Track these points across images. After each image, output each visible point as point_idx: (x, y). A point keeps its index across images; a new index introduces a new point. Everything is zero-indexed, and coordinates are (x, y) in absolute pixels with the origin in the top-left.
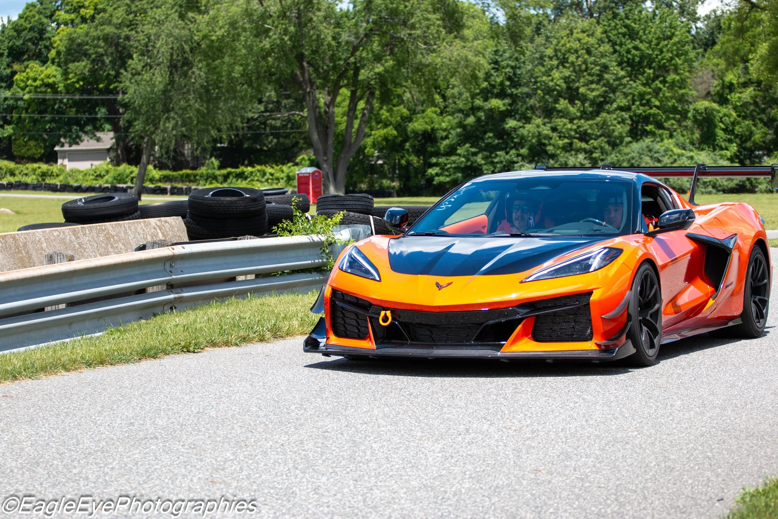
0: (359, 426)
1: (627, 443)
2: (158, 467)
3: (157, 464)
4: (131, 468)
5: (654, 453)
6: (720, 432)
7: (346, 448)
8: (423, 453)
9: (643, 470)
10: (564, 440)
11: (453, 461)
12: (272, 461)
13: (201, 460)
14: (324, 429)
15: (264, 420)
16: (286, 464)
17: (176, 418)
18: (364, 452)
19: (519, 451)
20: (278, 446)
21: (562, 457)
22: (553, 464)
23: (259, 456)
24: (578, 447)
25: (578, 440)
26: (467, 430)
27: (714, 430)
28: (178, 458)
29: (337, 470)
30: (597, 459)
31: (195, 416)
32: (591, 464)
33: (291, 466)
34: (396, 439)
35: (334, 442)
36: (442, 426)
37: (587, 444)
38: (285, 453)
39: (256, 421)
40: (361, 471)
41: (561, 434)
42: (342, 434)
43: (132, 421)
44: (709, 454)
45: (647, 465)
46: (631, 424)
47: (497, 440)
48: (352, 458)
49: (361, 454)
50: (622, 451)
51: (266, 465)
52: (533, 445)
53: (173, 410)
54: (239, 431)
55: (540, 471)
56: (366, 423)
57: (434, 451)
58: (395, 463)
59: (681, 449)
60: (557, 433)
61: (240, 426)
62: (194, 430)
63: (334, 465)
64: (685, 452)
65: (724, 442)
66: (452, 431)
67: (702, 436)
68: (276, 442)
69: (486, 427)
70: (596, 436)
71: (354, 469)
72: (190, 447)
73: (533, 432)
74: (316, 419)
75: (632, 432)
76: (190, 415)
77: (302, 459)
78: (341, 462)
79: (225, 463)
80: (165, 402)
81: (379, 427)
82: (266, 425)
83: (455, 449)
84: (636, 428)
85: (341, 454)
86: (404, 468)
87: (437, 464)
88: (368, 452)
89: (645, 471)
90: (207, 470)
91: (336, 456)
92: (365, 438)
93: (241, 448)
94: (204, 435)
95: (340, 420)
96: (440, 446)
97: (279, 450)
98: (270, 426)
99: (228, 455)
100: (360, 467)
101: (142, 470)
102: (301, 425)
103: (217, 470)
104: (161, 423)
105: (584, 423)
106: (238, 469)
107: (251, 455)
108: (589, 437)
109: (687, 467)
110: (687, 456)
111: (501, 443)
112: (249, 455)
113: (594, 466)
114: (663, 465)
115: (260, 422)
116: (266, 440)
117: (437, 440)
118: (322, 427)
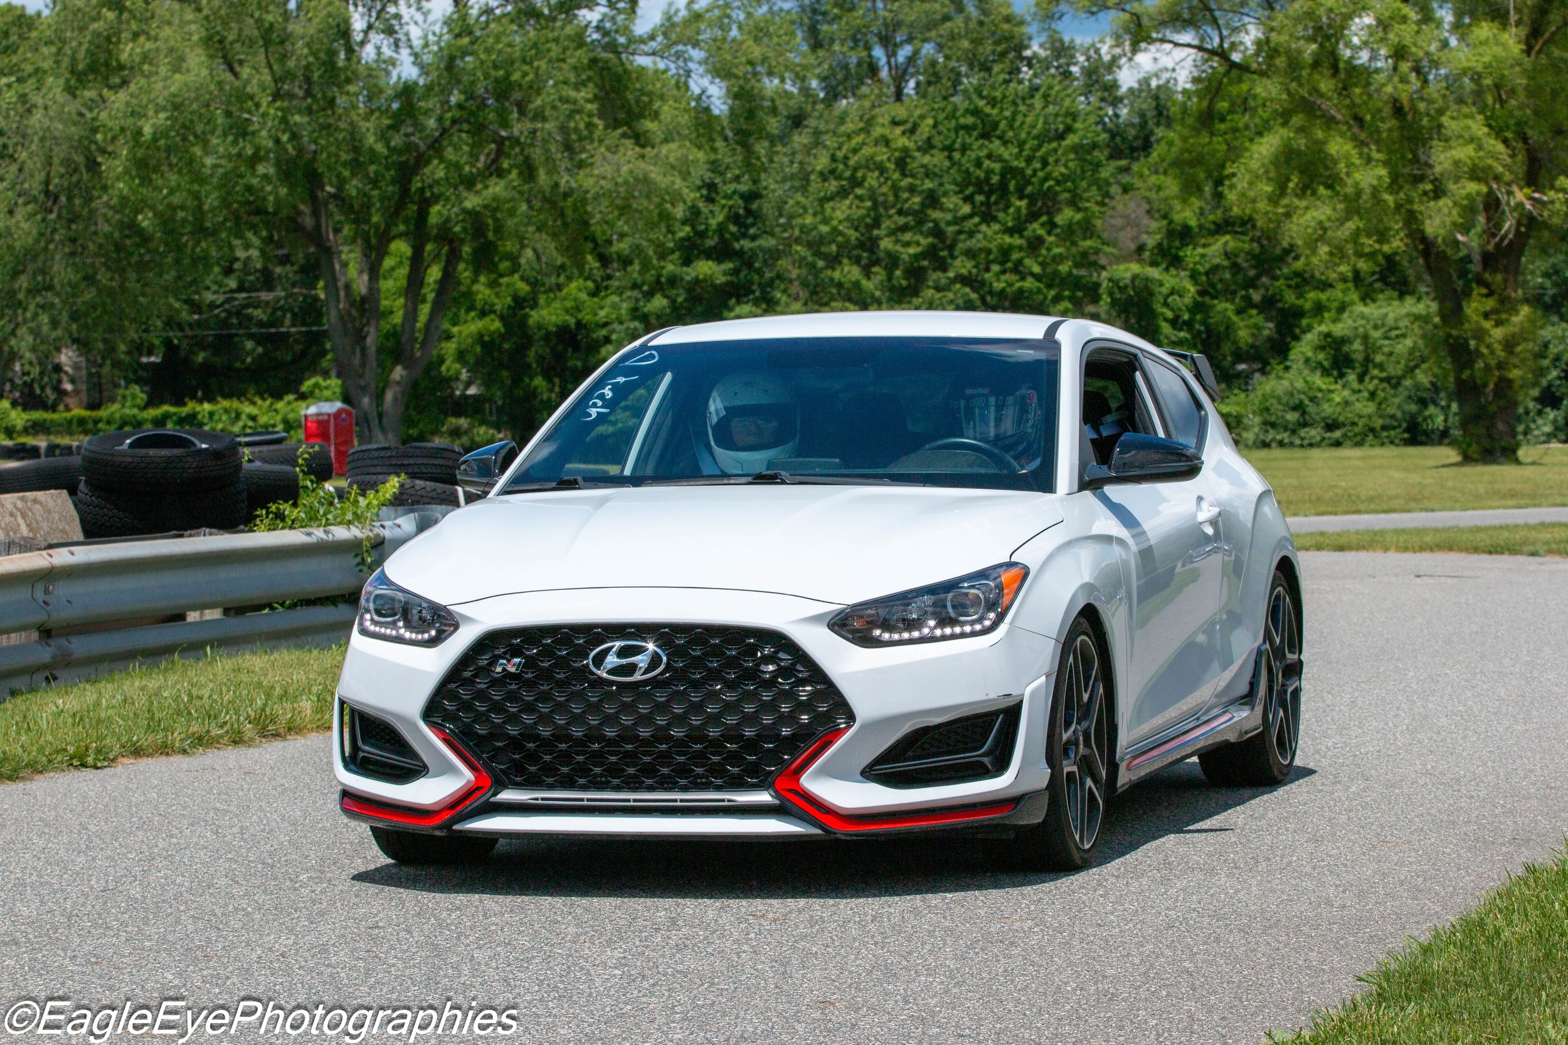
0: (444, 914)
1: (1012, 943)
5: (1071, 964)
6: (1207, 920)
7: (418, 960)
8: (582, 969)
9: (1050, 999)
10: (879, 938)
11: (646, 984)
12: (261, 989)
13: (111, 988)
14: (371, 922)
15: (244, 903)
16: (291, 995)
17: (57, 902)
18: (457, 968)
19: (786, 963)
20: (273, 957)
21: (877, 974)
22: (858, 989)
23: (235, 979)
24: (909, 953)
25: (909, 939)
26: (674, 921)
27: (1194, 915)
28: (63, 984)
30: (952, 977)
31: (97, 898)
32: (938, 987)
33: (302, 997)
34: (524, 941)
35: (392, 947)
36: (619, 913)
37: (928, 947)
39: (226, 905)
41: (872, 927)
42: (409, 932)
44: (1188, 965)
45: (1059, 988)
46: (1019, 904)
47: (737, 941)
49: (450, 971)
50: (1003, 961)
52: (814, 950)
53: (51, 884)
54: (190, 928)
55: (832, 1004)
56: (458, 909)
57: (604, 964)
59: (1128, 955)
60: (862, 925)
61: (193, 917)
62: (95, 925)
64: (1137, 961)
65: (1217, 940)
66: (640, 922)
67: (1170, 927)
68: (270, 949)
69: (711, 914)
70: (946, 930)
72: (88, 961)
73: (812, 922)
74: (354, 900)
75: (1022, 920)
76: (87, 896)
80: (35, 868)
82: (248, 914)
83: (649, 959)
84: (1029, 913)
85: (408, 972)
86: (541, 1000)
87: (613, 991)
88: (466, 969)
89: (1056, 1002)
92: (458, 938)
93: (195, 961)
94: (117, 936)
96: (616, 954)
97: (276, 965)
99: (170, 976)
102: (322, 914)
104: (25, 912)
107: (218, 976)
108: (930, 933)
109: (1143, 993)
110: (1142, 969)
111: (745, 948)
112: (213, 976)
113: (946, 991)
114: (1092, 989)
115: (236, 909)
116: (248, 944)
117: (609, 942)
118: (365, 918)
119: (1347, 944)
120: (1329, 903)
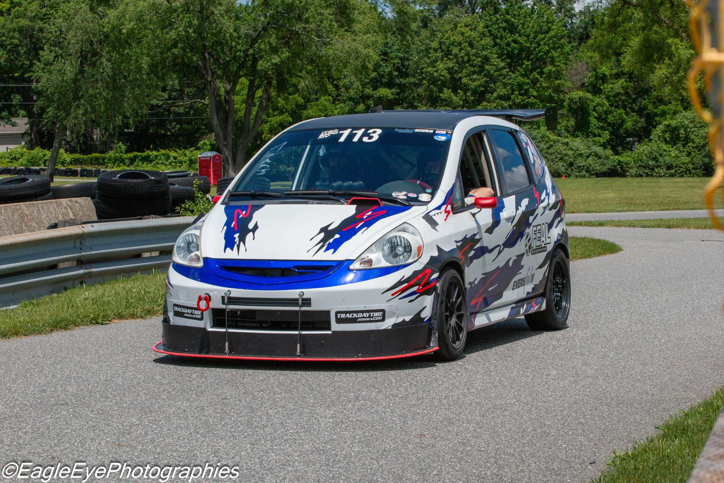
0: (256, 393)
1: (505, 410)
2: (69, 431)
3: (68, 429)
4: (44, 432)
5: (531, 419)
6: (592, 400)
7: (244, 414)
8: (316, 419)
9: (520, 435)
10: (447, 406)
11: (343, 426)
12: (175, 426)
13: (108, 425)
14: (223, 396)
15: (168, 387)
16: (187, 429)
17: (85, 386)
18: (261, 417)
19: (405, 417)
20: (180, 411)
21: (445, 422)
22: (437, 429)
23: (163, 422)
24: (460, 413)
25: (460, 407)
26: (357, 397)
27: (587, 398)
28: (87, 423)
29: (236, 434)
30: (478, 424)
31: (103, 384)
32: (471, 429)
33: (192, 430)
34: (291, 406)
35: (233, 408)
36: (333, 394)
37: (468, 411)
38: (187, 419)
39: (160, 388)
40: (257, 435)
41: (444, 401)
42: (240, 401)
43: (44, 388)
44: (582, 420)
45: (524, 430)
46: (510, 391)
47: (384, 407)
48: (249, 423)
49: (258, 419)
50: (501, 417)
51: (169, 429)
52: (418, 411)
53: (82, 378)
54: (144, 398)
55: (425, 436)
56: (262, 391)
57: (326, 416)
58: (289, 428)
59: (556, 416)
60: (440, 401)
61: (145, 393)
62: (102, 397)
63: (233, 430)
64: (560, 418)
65: (596, 409)
66: (342, 398)
67: (576, 403)
68: (179, 408)
70: (477, 403)
71: (251, 433)
72: (99, 413)
73: (418, 399)
74: (216, 386)
75: (510, 399)
76: (98, 383)
77: (203, 424)
78: (239, 427)
79: (131, 427)
80: (75, 370)
81: (274, 394)
82: (169, 392)
83: (345, 415)
84: (514, 396)
85: (239, 419)
86: (297, 432)
87: (329, 429)
88: (265, 418)
89: (523, 436)
90: (114, 434)
91: (234, 421)
92: (262, 404)
93: (146, 413)
94: (111, 401)
95: (238, 388)
96: (331, 412)
97: (181, 415)
98: (173, 393)
99: (135, 420)
100: (257, 431)
101: (53, 434)
102: (202, 392)
103: (123, 434)
104: (71, 390)
105: (466, 391)
106: (143, 433)
107: (156, 420)
108: (470, 405)
109: (561, 433)
110: (562, 422)
111: (388, 410)
112: (153, 420)
113: (475, 431)
114: (539, 431)
115: (164, 390)
116: (169, 406)
117: (328, 407)
118: (221, 394)
119: (653, 412)
120: (647, 393)
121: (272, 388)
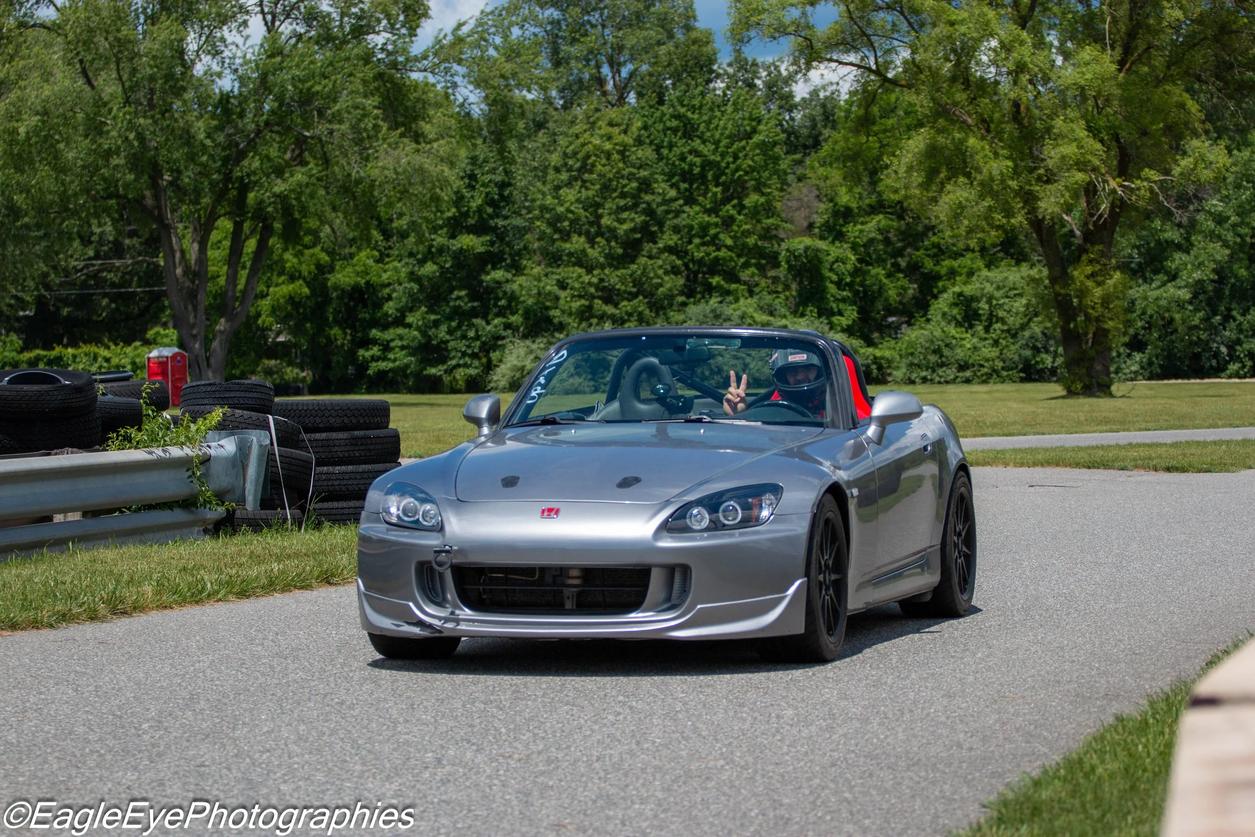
0: (257, 756)
1: (707, 778)
5: (755, 795)
6: (862, 759)
9: (738, 823)
10: (602, 774)
14: (199, 761)
15: (98, 747)
19: (527, 794)
21: (600, 803)
22: (586, 815)
24: (626, 786)
25: (626, 775)
26: (439, 761)
27: (853, 755)
30: (660, 805)
32: (649, 814)
34: (320, 776)
36: (396, 754)
37: (641, 781)
39: (84, 748)
41: (597, 766)
42: (229, 769)
44: (847, 795)
45: (745, 815)
46: (713, 747)
47: (489, 777)
50: (701, 792)
52: (551, 783)
54: (55, 766)
55: (566, 827)
56: (268, 751)
57: (384, 795)
59: (800, 787)
60: (589, 764)
61: (58, 758)
64: (807, 792)
65: (871, 775)
66: (413, 762)
67: (833, 765)
68: (119, 783)
69: (469, 755)
70: (656, 767)
73: (549, 762)
74: (185, 744)
75: (716, 760)
81: (290, 757)
82: (101, 755)
84: (722, 754)
89: (742, 825)
92: (268, 775)
95: (224, 746)
96: (394, 787)
98: (109, 757)
102: (160, 755)
105: (634, 746)
108: (643, 770)
109: (811, 818)
110: (811, 799)
111: (496, 782)
113: (655, 817)
114: (771, 815)
115: (91, 751)
116: (101, 780)
117: (388, 777)
118: (194, 758)
119: (974, 779)
120: (959, 745)
121: (286, 745)
